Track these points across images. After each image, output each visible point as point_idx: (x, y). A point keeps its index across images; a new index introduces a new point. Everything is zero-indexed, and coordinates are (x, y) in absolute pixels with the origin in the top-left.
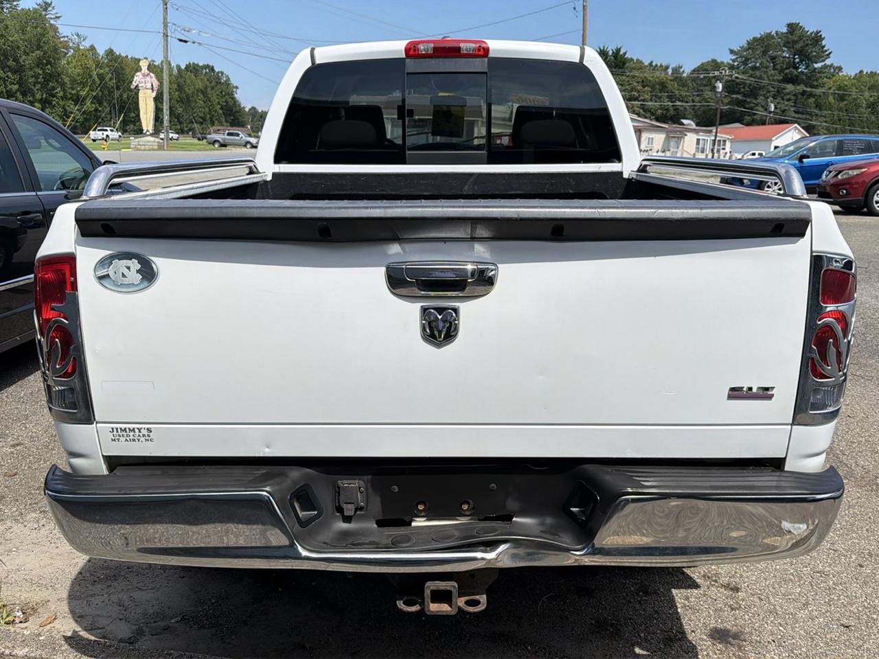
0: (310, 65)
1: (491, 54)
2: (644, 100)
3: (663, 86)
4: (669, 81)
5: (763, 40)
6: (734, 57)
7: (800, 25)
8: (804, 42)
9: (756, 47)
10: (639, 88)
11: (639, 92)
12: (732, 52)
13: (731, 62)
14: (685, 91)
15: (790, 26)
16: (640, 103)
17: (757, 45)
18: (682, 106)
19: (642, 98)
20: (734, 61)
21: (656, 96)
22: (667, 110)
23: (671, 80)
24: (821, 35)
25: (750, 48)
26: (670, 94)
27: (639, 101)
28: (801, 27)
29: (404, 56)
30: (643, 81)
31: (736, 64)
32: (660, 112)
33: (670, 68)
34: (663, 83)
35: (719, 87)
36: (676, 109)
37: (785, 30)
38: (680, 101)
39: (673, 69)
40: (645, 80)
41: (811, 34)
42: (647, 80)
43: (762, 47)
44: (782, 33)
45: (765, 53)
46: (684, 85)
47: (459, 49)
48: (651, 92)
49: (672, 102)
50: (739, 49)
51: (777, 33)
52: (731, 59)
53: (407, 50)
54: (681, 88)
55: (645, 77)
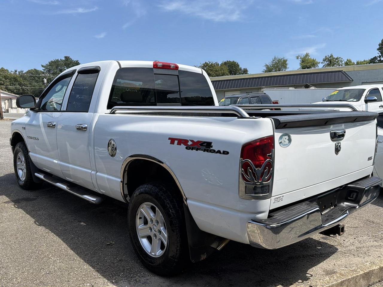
0: (119, 68)
1: (179, 69)
2: (6, 85)
3: (15, 79)
4: (18, 77)
5: (56, 62)
6: (44, 69)
7: (70, 57)
8: (73, 64)
9: (53, 65)
10: (4, 79)
11: (4, 81)
12: (43, 66)
13: (43, 71)
14: (26, 82)
15: (65, 57)
16: (5, 86)
17: (53, 64)
18: (26, 88)
19: (6, 84)
20: (44, 70)
21: (12, 83)
22: (19, 90)
23: (19, 77)
24: (79, 62)
25: (50, 65)
26: (19, 83)
27: (4, 85)
28: (70, 58)
29: (153, 67)
30: (5, 76)
31: (45, 71)
32: (15, 91)
33: (18, 71)
34: (15, 78)
35: (45, 81)
36: (23, 90)
37: (64, 59)
38: (24, 86)
39: (19, 72)
40: (6, 76)
41: (75, 61)
42: (7, 76)
43: (55, 65)
44: (63, 60)
45: (57, 67)
46: (25, 79)
47: (170, 66)
48: (10, 82)
49: (21, 86)
50: (46, 65)
51: (61, 59)
52: (43, 69)
53: (154, 65)
54: (24, 80)
55: (6, 75)
